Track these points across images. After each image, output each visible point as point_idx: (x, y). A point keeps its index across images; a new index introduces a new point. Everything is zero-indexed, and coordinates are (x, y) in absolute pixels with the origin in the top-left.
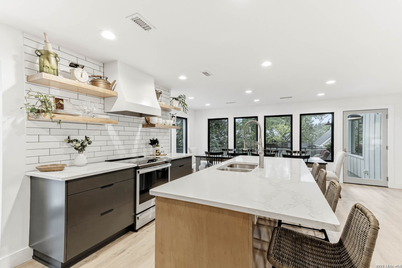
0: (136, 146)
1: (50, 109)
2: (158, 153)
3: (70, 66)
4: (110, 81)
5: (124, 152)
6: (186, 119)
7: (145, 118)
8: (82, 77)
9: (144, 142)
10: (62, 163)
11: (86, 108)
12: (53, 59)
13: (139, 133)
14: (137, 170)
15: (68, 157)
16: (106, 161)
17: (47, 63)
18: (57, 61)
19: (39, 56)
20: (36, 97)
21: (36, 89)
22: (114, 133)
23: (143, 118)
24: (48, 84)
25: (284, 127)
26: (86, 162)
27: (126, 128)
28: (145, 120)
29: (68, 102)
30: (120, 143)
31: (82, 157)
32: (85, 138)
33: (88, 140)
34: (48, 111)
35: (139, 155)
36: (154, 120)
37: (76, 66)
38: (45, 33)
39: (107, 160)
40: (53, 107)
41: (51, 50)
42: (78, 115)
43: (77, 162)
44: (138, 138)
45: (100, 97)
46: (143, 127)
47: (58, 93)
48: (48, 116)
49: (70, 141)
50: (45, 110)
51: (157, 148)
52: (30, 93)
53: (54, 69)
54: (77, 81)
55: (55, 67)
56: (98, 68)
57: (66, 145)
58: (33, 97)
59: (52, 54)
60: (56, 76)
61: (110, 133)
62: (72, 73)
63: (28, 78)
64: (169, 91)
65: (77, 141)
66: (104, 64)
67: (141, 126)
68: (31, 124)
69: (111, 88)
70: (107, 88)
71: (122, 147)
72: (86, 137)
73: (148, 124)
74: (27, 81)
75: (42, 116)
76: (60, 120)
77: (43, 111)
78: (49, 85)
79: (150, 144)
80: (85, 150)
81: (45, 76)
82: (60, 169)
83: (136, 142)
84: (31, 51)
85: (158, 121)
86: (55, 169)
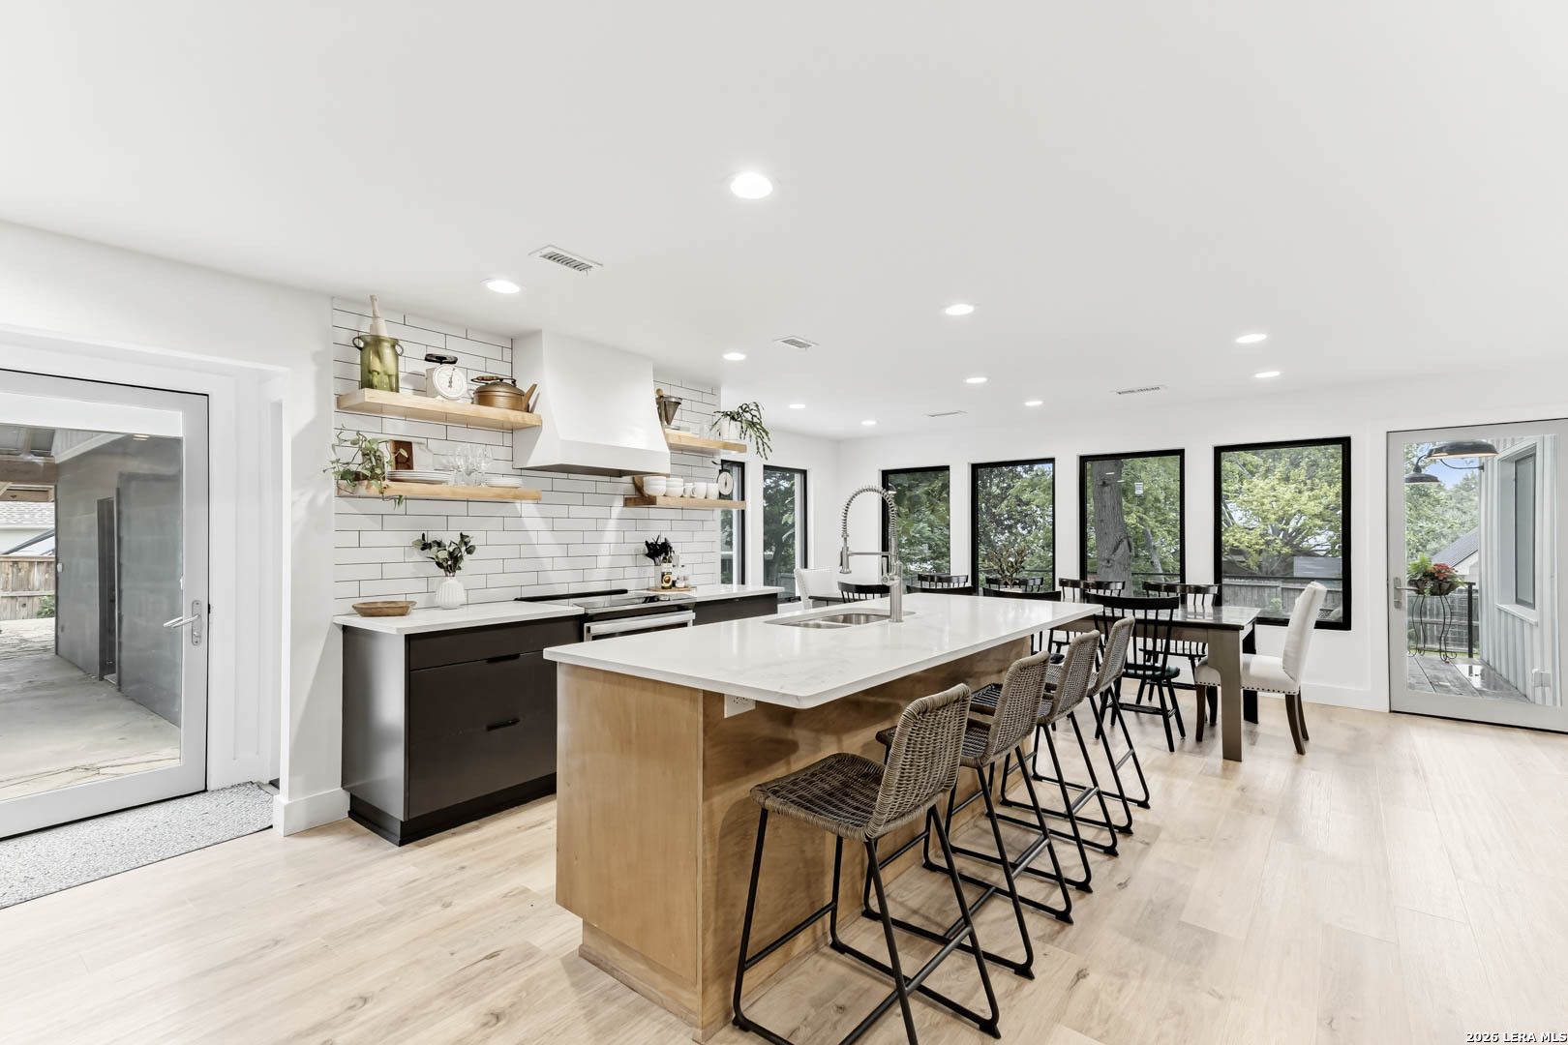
0: (604, 562)
1: (378, 471)
2: (667, 582)
3: (426, 360)
4: (523, 386)
5: (569, 576)
6: (804, 473)
7: (633, 478)
8: (450, 386)
9: (631, 548)
10: (410, 598)
11: (460, 462)
12: (387, 352)
13: (612, 524)
14: (586, 625)
15: (422, 585)
16: (516, 599)
17: (376, 365)
18: (397, 355)
19: (360, 349)
20: (354, 443)
21: (354, 423)
22: (540, 524)
23: (627, 479)
24: (378, 411)
25: (1277, 487)
26: (463, 600)
27: (575, 511)
28: (631, 485)
29: (423, 447)
30: (557, 551)
31: (452, 587)
32: (459, 539)
33: (466, 544)
34: (374, 477)
35: (615, 588)
36: (655, 487)
37: (441, 360)
38: (372, 297)
39: (519, 597)
40: (386, 465)
41: (384, 332)
42: (440, 482)
43: (442, 598)
44: (610, 536)
45: (503, 429)
46: (625, 505)
47: (399, 429)
48: (374, 487)
49: (426, 546)
50: (368, 473)
51: (666, 567)
52: (342, 437)
53: (389, 376)
54: (439, 397)
55: (392, 371)
56: (496, 353)
57: (418, 555)
58: (348, 444)
59: (386, 341)
60: (395, 393)
61: (528, 523)
62: (428, 376)
63: (339, 399)
64: (714, 390)
65: (439, 544)
66: (515, 341)
67: (619, 502)
68: (345, 505)
69: (524, 406)
70: (514, 408)
71: (561, 563)
72: (461, 534)
73: (640, 498)
74: (338, 407)
75: (362, 488)
76: (401, 496)
77: (365, 477)
78: (382, 412)
79: (648, 555)
80: (460, 569)
81: (370, 396)
82: (399, 611)
83: (604, 550)
84: (345, 337)
85: (667, 486)
86: (391, 611)
